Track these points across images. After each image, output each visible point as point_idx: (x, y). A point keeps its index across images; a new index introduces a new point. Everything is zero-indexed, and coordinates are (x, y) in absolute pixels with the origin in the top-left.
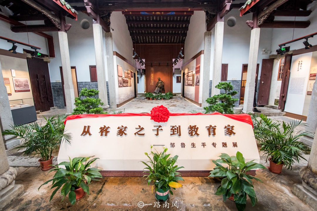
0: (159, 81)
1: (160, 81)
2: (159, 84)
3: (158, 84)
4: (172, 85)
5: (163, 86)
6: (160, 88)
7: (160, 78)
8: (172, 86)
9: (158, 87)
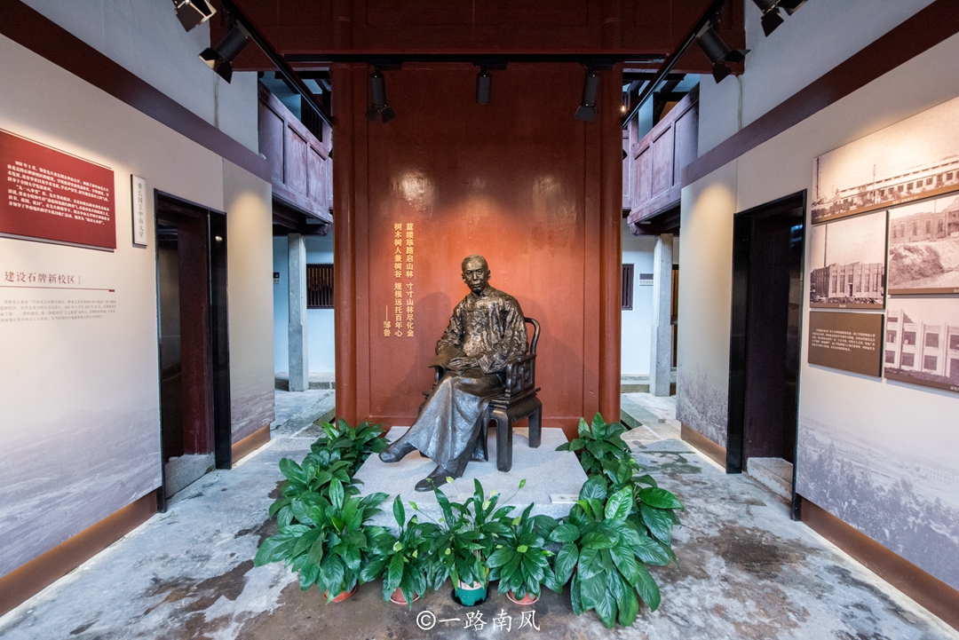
0: (477, 293)
1: (488, 303)
2: (474, 343)
3: (463, 338)
4: (610, 344)
5: (528, 360)
6: (493, 387)
7: (485, 269)
8: (610, 355)
9: (467, 371)
